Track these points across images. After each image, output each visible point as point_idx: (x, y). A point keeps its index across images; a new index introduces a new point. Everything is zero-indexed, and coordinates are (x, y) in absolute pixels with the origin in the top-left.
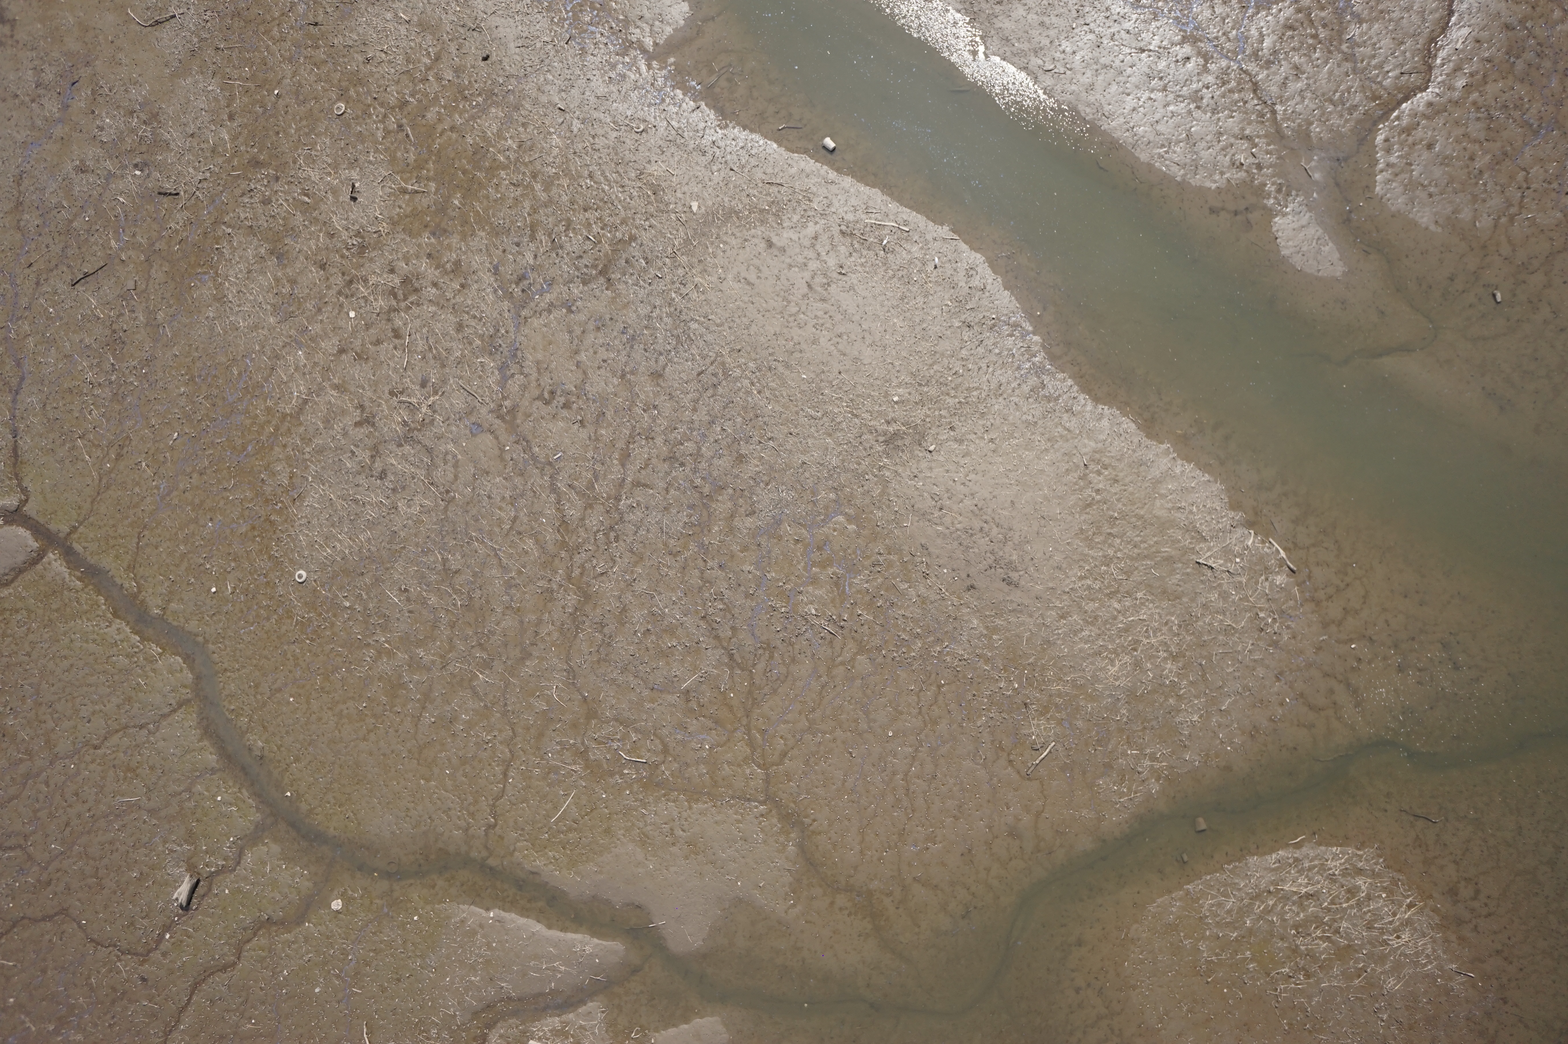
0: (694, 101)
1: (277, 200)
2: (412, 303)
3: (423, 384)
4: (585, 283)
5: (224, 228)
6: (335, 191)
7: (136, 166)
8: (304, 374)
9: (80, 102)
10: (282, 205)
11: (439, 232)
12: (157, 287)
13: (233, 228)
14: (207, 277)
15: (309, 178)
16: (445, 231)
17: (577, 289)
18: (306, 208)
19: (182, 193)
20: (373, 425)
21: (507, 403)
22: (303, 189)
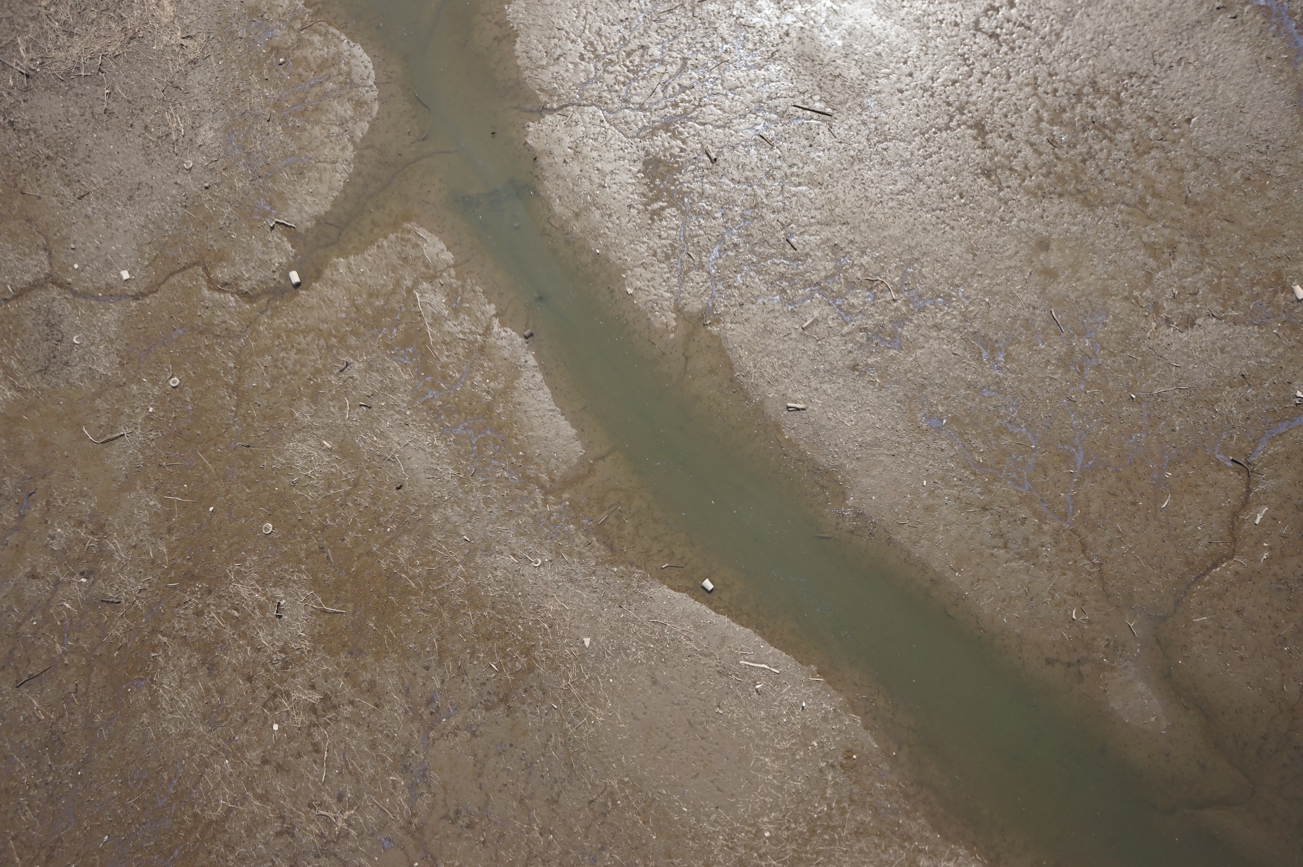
0: (586, 536)
1: (209, 613)
2: (330, 719)
3: (340, 798)
4: (488, 709)
5: (159, 636)
6: (262, 607)
7: (82, 574)
8: (230, 782)
9: (35, 512)
10: (213, 619)
11: (356, 652)
12: (97, 691)
13: (168, 636)
14: (143, 683)
15: (238, 594)
16: (361, 651)
17: (480, 716)
18: (236, 623)
19: (123, 601)
20: (293, 836)
21: (416, 821)
22: (233, 603)
